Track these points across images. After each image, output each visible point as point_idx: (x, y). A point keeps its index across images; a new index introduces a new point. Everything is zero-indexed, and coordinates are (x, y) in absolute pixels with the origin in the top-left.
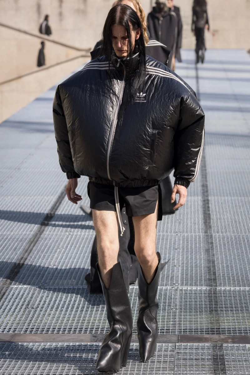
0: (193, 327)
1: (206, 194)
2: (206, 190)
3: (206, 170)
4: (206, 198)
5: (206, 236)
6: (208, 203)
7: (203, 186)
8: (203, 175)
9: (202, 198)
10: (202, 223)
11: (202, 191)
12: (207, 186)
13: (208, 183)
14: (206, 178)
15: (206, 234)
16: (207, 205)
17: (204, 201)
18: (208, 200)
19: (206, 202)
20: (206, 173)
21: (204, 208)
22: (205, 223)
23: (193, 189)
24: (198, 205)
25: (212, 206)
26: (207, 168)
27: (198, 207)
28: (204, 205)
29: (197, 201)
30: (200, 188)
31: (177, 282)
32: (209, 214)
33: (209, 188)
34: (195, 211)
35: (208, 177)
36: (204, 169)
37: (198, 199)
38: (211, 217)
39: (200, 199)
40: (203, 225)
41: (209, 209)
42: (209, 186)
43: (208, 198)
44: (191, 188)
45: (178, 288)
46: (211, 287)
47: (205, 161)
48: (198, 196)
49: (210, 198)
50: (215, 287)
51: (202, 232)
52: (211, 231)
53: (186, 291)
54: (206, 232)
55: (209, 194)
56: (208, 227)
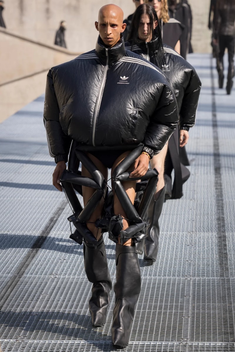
1: (222, 229)
2: (222, 224)
3: (222, 200)
6: (225, 241)
7: (219, 219)
8: (218, 206)
9: (217, 234)
11: (217, 226)
12: (223, 220)
13: (225, 216)
14: (222, 210)
15: (222, 278)
16: (223, 243)
17: (220, 237)
18: (225, 237)
19: (222, 239)
20: (223, 204)
21: (219, 246)
22: (220, 264)
23: (206, 223)
24: (212, 242)
25: (230, 244)
26: (224, 198)
27: (212, 246)
28: (219, 242)
29: (211, 237)
30: (215, 222)
31: (186, 336)
32: (226, 254)
33: (225, 222)
34: (209, 249)
35: (225, 209)
36: (220, 198)
37: (213, 235)
38: (229, 256)
39: (215, 236)
40: (219, 267)
41: (225, 247)
42: (225, 220)
43: (225, 234)
44: (204, 222)
45: (187, 343)
46: (227, 343)
47: (221, 189)
48: (212, 231)
49: (227, 234)
50: (233, 343)
51: (217, 276)
52: (228, 274)
53: (197, 347)
54: (221, 275)
55: (226, 229)
56: (224, 269)
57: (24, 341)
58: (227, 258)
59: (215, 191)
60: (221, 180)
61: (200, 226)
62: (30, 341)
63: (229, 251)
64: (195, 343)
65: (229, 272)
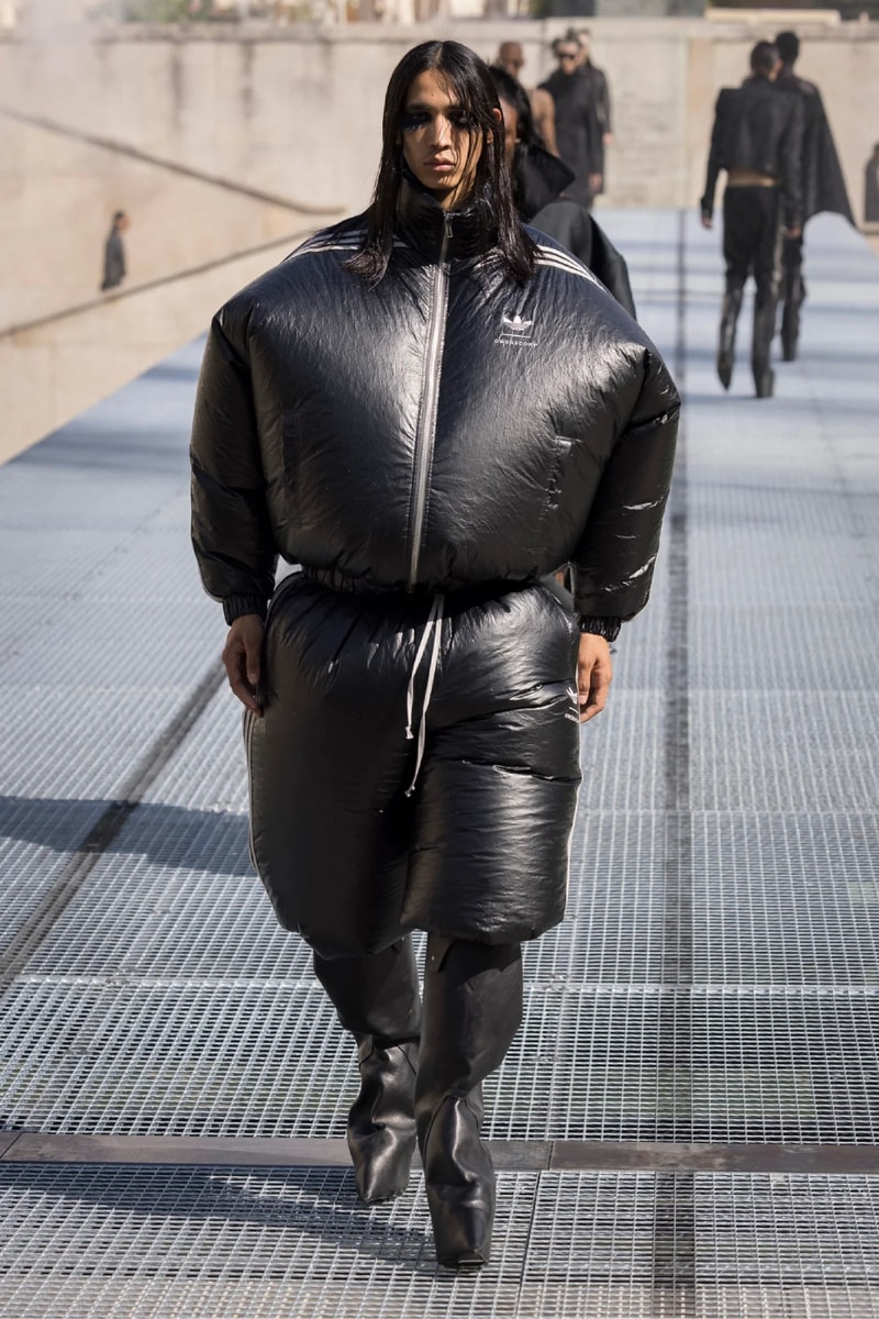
0: (605, 1117)
1: (679, 681)
2: (679, 667)
3: (685, 603)
4: (679, 694)
5: (670, 817)
6: (684, 712)
7: (672, 654)
8: (673, 619)
9: (667, 694)
10: (661, 774)
11: (667, 672)
12: (684, 657)
13: (690, 647)
14: (684, 628)
15: (671, 812)
16: (680, 717)
17: (672, 704)
18: (685, 701)
19: (678, 707)
20: (685, 613)
21: (670, 726)
22: (668, 775)
23: (637, 665)
24: (651, 716)
25: (695, 721)
26: (690, 597)
27: (649, 725)
28: (669, 715)
29: (648, 703)
30: (661, 663)
31: (562, 969)
32: (686, 747)
33: (690, 662)
34: (641, 735)
35: (690, 625)
36: (680, 598)
37: (653, 697)
38: (692, 755)
39: (660, 699)
40: (663, 782)
41: (684, 730)
42: (690, 654)
43: (687, 694)
44: (632, 661)
45: (563, 988)
46: (670, 986)
47: (684, 574)
48: (652, 687)
49: (690, 695)
50: (686, 986)
51: (656, 807)
52: (688, 802)
53: (589, 998)
54: (670, 806)
55: (690, 680)
56: (678, 789)
57: (128, 983)
58: (686, 758)
59: (667, 576)
60: (685, 548)
61: (622, 674)
62: (145, 983)
63: (694, 739)
64: (585, 988)
65: (691, 797)
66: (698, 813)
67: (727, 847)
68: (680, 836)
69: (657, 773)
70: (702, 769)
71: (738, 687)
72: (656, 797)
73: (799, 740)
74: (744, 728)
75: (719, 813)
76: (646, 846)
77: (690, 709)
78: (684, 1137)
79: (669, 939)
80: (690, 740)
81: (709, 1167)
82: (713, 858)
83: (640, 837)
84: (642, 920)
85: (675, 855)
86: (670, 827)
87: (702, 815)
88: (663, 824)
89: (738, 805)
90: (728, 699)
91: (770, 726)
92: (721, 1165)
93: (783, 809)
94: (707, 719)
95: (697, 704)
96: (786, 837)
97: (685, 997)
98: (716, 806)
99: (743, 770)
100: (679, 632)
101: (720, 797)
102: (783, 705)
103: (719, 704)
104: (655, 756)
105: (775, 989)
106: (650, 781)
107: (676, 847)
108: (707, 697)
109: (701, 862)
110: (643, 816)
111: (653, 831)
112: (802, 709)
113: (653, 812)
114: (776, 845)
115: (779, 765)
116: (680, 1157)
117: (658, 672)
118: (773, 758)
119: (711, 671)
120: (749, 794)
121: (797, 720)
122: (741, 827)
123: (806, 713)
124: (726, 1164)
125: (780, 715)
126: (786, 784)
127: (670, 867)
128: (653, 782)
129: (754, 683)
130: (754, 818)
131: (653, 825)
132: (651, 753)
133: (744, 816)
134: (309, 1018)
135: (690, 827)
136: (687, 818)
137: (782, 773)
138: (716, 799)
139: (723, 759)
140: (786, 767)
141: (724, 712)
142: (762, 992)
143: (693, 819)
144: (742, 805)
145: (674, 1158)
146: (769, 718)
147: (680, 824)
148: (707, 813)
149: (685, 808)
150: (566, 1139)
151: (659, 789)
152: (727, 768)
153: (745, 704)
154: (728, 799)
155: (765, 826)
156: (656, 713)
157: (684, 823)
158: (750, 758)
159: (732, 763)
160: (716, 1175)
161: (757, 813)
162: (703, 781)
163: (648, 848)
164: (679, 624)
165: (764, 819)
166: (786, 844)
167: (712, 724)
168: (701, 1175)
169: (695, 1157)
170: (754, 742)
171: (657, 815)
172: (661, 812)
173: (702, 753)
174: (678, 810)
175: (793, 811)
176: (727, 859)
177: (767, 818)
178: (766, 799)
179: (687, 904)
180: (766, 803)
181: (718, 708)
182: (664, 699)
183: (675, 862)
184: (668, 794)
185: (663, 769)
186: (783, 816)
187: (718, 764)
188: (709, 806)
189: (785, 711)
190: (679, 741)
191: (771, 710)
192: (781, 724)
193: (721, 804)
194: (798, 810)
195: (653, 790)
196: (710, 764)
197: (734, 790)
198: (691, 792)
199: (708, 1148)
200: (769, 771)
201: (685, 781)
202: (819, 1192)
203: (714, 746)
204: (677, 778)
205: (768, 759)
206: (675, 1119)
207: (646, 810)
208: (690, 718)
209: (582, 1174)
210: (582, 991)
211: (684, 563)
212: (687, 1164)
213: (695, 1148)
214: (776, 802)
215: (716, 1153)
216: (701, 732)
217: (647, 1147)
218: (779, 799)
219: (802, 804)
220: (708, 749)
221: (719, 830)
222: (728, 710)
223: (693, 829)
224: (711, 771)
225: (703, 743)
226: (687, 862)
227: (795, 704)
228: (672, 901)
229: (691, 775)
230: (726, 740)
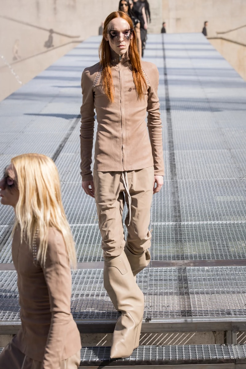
0: (163, 255)
1: (172, 149)
2: (172, 145)
3: (172, 129)
4: (172, 152)
5: (172, 181)
6: (174, 156)
7: (170, 142)
8: (169, 134)
9: (169, 152)
10: (169, 171)
11: (169, 146)
12: (173, 143)
13: (174, 140)
14: (172, 136)
15: (173, 180)
16: (173, 157)
17: (171, 154)
18: (174, 153)
19: (172, 155)
20: (172, 132)
21: (170, 159)
25: (177, 158)
27: (166, 159)
28: (170, 157)
30: (167, 144)
32: (175, 164)
33: (174, 144)
36: (170, 128)
37: (166, 152)
38: (177, 166)
40: (170, 173)
41: (174, 160)
42: (174, 142)
46: (176, 222)
47: (171, 122)
48: (165, 150)
49: (175, 152)
50: (180, 222)
51: (169, 179)
52: (176, 177)
53: (157, 226)
54: (172, 179)
55: (174, 148)
56: (174, 175)
58: (175, 167)
59: (167, 123)
60: (170, 116)
63: (177, 163)
65: (177, 177)
66: (179, 180)
67: (187, 188)
68: (175, 186)
69: (168, 171)
70: (179, 170)
71: (186, 149)
72: (169, 177)
73: (202, 162)
74: (189, 159)
75: (184, 180)
76: (167, 189)
77: (175, 155)
78: (183, 259)
79: (175, 211)
80: (176, 163)
81: (190, 266)
82: (184, 191)
83: (166, 187)
84: (168, 207)
85: (175, 191)
86: (173, 184)
87: (180, 181)
88: (171, 183)
89: (189, 178)
90: (184, 152)
91: (195, 159)
92: (192, 265)
93: (200, 179)
94: (179, 157)
95: (177, 154)
96: (201, 185)
97: (180, 225)
98: (184, 179)
99: (189, 170)
100: (171, 137)
101: (184, 176)
102: (198, 153)
103: (182, 154)
104: (167, 167)
105: (201, 222)
106: (167, 173)
107: (175, 188)
108: (179, 152)
109: (181, 192)
110: (166, 181)
111: (169, 185)
112: (202, 155)
113: (168, 180)
114: (199, 187)
115: (198, 168)
116: (182, 264)
117: (167, 146)
118: (196, 167)
119: (179, 146)
120: (191, 175)
121: (201, 157)
122: (190, 183)
123: (203, 155)
124: (194, 265)
125: (197, 156)
126: (200, 173)
127: (173, 194)
128: (168, 173)
129: (190, 149)
130: (193, 181)
131: (169, 183)
132: (167, 166)
133: (190, 181)
134: (89, 233)
135: (177, 184)
136: (177, 182)
137: (199, 170)
138: (183, 177)
139: (184, 167)
140: (200, 169)
141: (183, 155)
142: (199, 223)
143: (178, 182)
144: (190, 178)
145: (181, 264)
146: (194, 157)
147: (175, 183)
148: (181, 180)
149: (176, 179)
150: (154, 260)
151: (169, 175)
152: (185, 169)
153: (188, 153)
154: (186, 177)
155: (196, 183)
156: (167, 156)
157: (176, 183)
158: (191, 167)
159: (186, 168)
160: (192, 268)
161: (194, 180)
162: (180, 173)
163: (168, 189)
164: (170, 135)
165: (195, 181)
166: (201, 187)
167: (181, 158)
168: (188, 268)
169: (186, 263)
170: (191, 162)
171: (169, 181)
172: (170, 180)
173: (179, 166)
174: (174, 180)
175: (202, 179)
176: (187, 191)
177: (196, 181)
178: (195, 176)
179: (178, 202)
180: (196, 177)
181: (182, 155)
182: (169, 153)
183: (175, 192)
184: (172, 176)
185: (170, 170)
186: (200, 181)
187: (183, 168)
188: (182, 179)
189: (198, 155)
190: (174, 163)
191: (195, 155)
192: (198, 158)
193: (184, 178)
194: (203, 179)
195: (168, 175)
196: (181, 168)
197: (188, 175)
198: (177, 175)
199: (189, 261)
200: (196, 170)
201: (175, 173)
202: (217, 271)
203: (182, 164)
204: (173, 172)
205: (195, 167)
206: (180, 255)
207: (166, 180)
208: (175, 157)
209: (159, 268)
210: (155, 224)
211: (170, 120)
212: (184, 265)
213: (186, 261)
214: (198, 177)
215: (191, 262)
216: (178, 161)
217: (174, 261)
218: (199, 176)
219: (204, 177)
220: (180, 165)
221: (185, 184)
222: (184, 155)
223: (178, 184)
224: (181, 170)
225: (179, 164)
226: (178, 192)
227: (200, 153)
228: (175, 202)
229: (177, 171)
230: (185, 163)
